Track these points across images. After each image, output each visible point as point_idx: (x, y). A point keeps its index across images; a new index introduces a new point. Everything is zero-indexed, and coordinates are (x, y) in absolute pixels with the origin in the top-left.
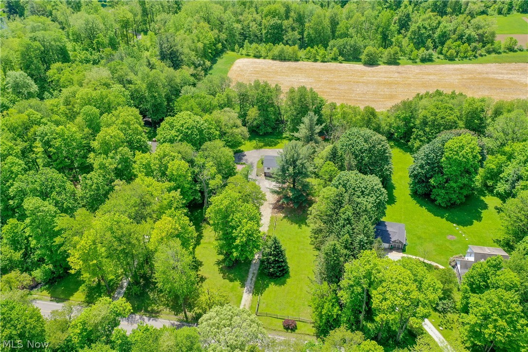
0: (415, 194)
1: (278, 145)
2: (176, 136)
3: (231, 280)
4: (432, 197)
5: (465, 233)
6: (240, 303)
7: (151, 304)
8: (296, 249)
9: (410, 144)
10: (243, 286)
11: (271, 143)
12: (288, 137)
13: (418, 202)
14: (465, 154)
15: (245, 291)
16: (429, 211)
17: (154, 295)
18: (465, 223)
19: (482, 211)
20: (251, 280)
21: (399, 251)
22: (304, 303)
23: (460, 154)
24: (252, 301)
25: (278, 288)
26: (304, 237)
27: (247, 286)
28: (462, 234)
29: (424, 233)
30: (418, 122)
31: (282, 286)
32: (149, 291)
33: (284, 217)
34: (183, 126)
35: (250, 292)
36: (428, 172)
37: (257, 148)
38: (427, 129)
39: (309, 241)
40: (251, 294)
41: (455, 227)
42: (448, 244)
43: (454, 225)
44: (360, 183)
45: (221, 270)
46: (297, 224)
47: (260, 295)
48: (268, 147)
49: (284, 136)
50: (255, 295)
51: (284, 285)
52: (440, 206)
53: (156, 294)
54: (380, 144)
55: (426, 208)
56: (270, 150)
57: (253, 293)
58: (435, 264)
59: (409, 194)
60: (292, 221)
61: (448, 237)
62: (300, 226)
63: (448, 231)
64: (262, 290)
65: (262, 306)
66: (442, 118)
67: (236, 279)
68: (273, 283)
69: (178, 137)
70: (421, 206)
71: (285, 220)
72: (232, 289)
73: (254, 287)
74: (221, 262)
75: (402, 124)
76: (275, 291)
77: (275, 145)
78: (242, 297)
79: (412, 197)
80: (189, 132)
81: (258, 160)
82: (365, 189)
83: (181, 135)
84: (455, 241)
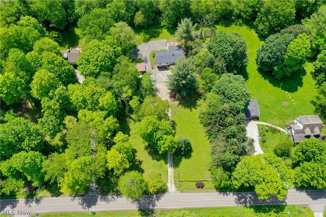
0: (260, 70)
1: (160, 35)
2: (94, 70)
3: (158, 160)
4: (273, 74)
5: (293, 98)
6: (168, 175)
7: (115, 187)
8: (192, 129)
9: (254, 23)
10: (166, 163)
11: (155, 34)
12: (165, 26)
13: (263, 76)
14: (302, 54)
15: (168, 166)
16: (271, 82)
17: (114, 179)
18: (293, 90)
19: (303, 77)
20: (170, 157)
21: (255, 119)
22: (205, 168)
24: (175, 173)
25: (187, 160)
26: (195, 119)
27: (169, 163)
28: (291, 99)
29: (269, 102)
30: (262, 10)
31: (190, 159)
32: (110, 177)
33: (179, 104)
34: (97, 61)
35: (172, 167)
36: (273, 62)
37: (146, 41)
38: (270, 17)
39: (199, 121)
40: (172, 168)
41: (287, 94)
42: (283, 110)
43: (287, 92)
45: (150, 153)
46: (188, 108)
47: (178, 168)
48: (153, 39)
49: (162, 24)
50: (175, 168)
51: (190, 158)
52: (277, 79)
53: (115, 178)
55: (268, 81)
56: (155, 42)
57: (174, 167)
58: (278, 128)
59: (257, 69)
60: (185, 106)
61: (284, 103)
62: (191, 109)
63: (283, 98)
64: (179, 164)
65: (181, 175)
67: (160, 159)
68: (184, 158)
69: (96, 69)
70: (265, 79)
71: (180, 106)
72: (160, 166)
73: (173, 162)
74: (148, 147)
75: (250, 10)
76: (186, 163)
77: (158, 36)
78: (168, 171)
79: (259, 72)
80: (103, 63)
81: (149, 53)
82: (238, 96)
83: (98, 68)
84: (288, 106)
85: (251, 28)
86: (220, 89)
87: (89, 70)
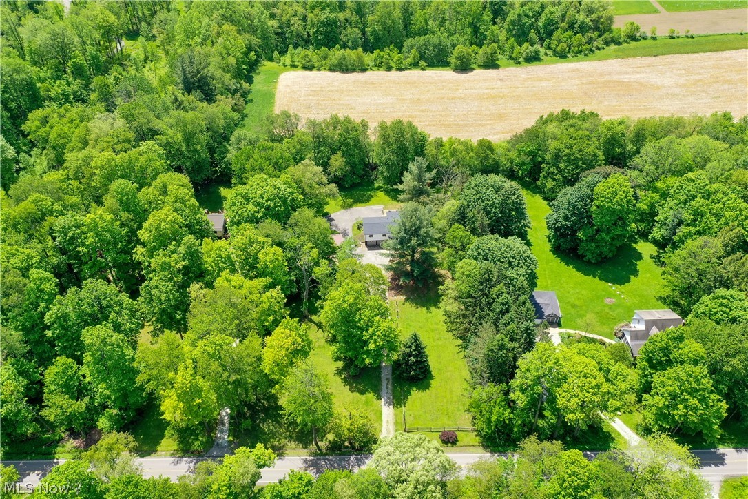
0: (557, 250)
1: (372, 199)
2: (256, 212)
3: (362, 393)
4: (580, 252)
5: (622, 292)
6: (381, 420)
7: (269, 440)
8: (431, 340)
9: (539, 183)
10: (379, 397)
11: (362, 198)
12: (382, 187)
13: (563, 260)
14: (619, 200)
15: (383, 404)
16: (578, 269)
17: (269, 426)
18: (622, 280)
19: (637, 263)
20: (387, 388)
21: (554, 326)
22: (458, 408)
23: (614, 201)
24: (396, 415)
25: (422, 394)
26: (437, 324)
27: (384, 397)
28: (620, 295)
29: (578, 299)
30: (548, 157)
31: (427, 390)
32: (260, 422)
33: (406, 300)
34: (263, 198)
35: (390, 405)
36: (575, 224)
37: (346, 207)
38: (562, 166)
39: (445, 327)
40: (391, 407)
41: (611, 287)
42: (607, 310)
43: (610, 284)
44: (506, 252)
45: (345, 381)
46: (424, 307)
47: (403, 407)
48: (360, 204)
49: (376, 185)
50: (397, 407)
51: (428, 389)
52: (589, 262)
53: (271, 424)
54: (514, 194)
55: (573, 267)
56: (363, 208)
57: (394, 405)
58: (598, 337)
59: (550, 251)
60: (417, 304)
61: (607, 301)
62: (428, 309)
63: (604, 293)
64: (404, 399)
65: (410, 420)
66: (580, 151)
67: (367, 391)
68: (414, 389)
69: (258, 212)
70: (567, 264)
71: (408, 303)
72: (367, 403)
73: (393, 397)
74: (342, 370)
76: (420, 398)
77: (368, 201)
78: (381, 412)
79: (554, 254)
80: (272, 204)
81: (351, 224)
82: (513, 258)
83: (263, 210)
84: (614, 305)
85: (535, 193)
86: (480, 251)
87: (245, 214)
